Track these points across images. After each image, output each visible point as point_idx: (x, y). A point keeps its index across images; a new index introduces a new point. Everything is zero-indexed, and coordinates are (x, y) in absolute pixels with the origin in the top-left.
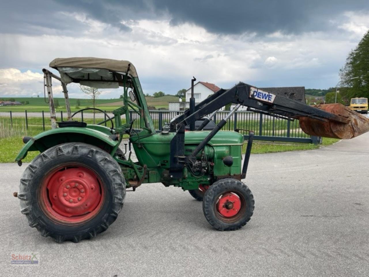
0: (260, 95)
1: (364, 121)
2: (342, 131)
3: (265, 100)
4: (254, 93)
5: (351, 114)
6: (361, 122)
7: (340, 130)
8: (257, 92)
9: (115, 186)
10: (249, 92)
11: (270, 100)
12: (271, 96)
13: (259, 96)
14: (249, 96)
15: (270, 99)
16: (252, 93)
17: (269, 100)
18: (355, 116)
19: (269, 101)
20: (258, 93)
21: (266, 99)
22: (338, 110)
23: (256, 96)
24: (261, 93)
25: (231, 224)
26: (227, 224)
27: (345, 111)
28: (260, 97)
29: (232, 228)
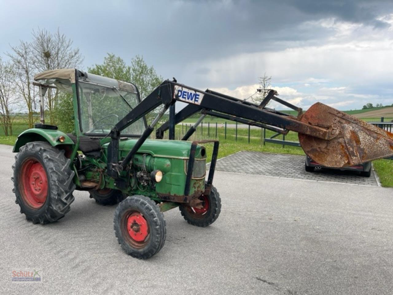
0: (186, 95)
1: (375, 135)
2: (323, 152)
3: (191, 101)
4: (178, 93)
5: (344, 121)
6: (368, 137)
7: (319, 150)
8: (181, 91)
9: (52, 182)
10: (173, 92)
11: (197, 101)
12: (199, 95)
13: (184, 96)
14: (173, 97)
15: (197, 99)
16: (176, 92)
17: (195, 100)
18: (354, 125)
19: (196, 103)
20: (183, 92)
21: (192, 99)
22: (314, 115)
23: (180, 96)
24: (186, 92)
25: (135, 250)
26: (133, 249)
27: (329, 115)
28: (185, 98)
29: (136, 255)
